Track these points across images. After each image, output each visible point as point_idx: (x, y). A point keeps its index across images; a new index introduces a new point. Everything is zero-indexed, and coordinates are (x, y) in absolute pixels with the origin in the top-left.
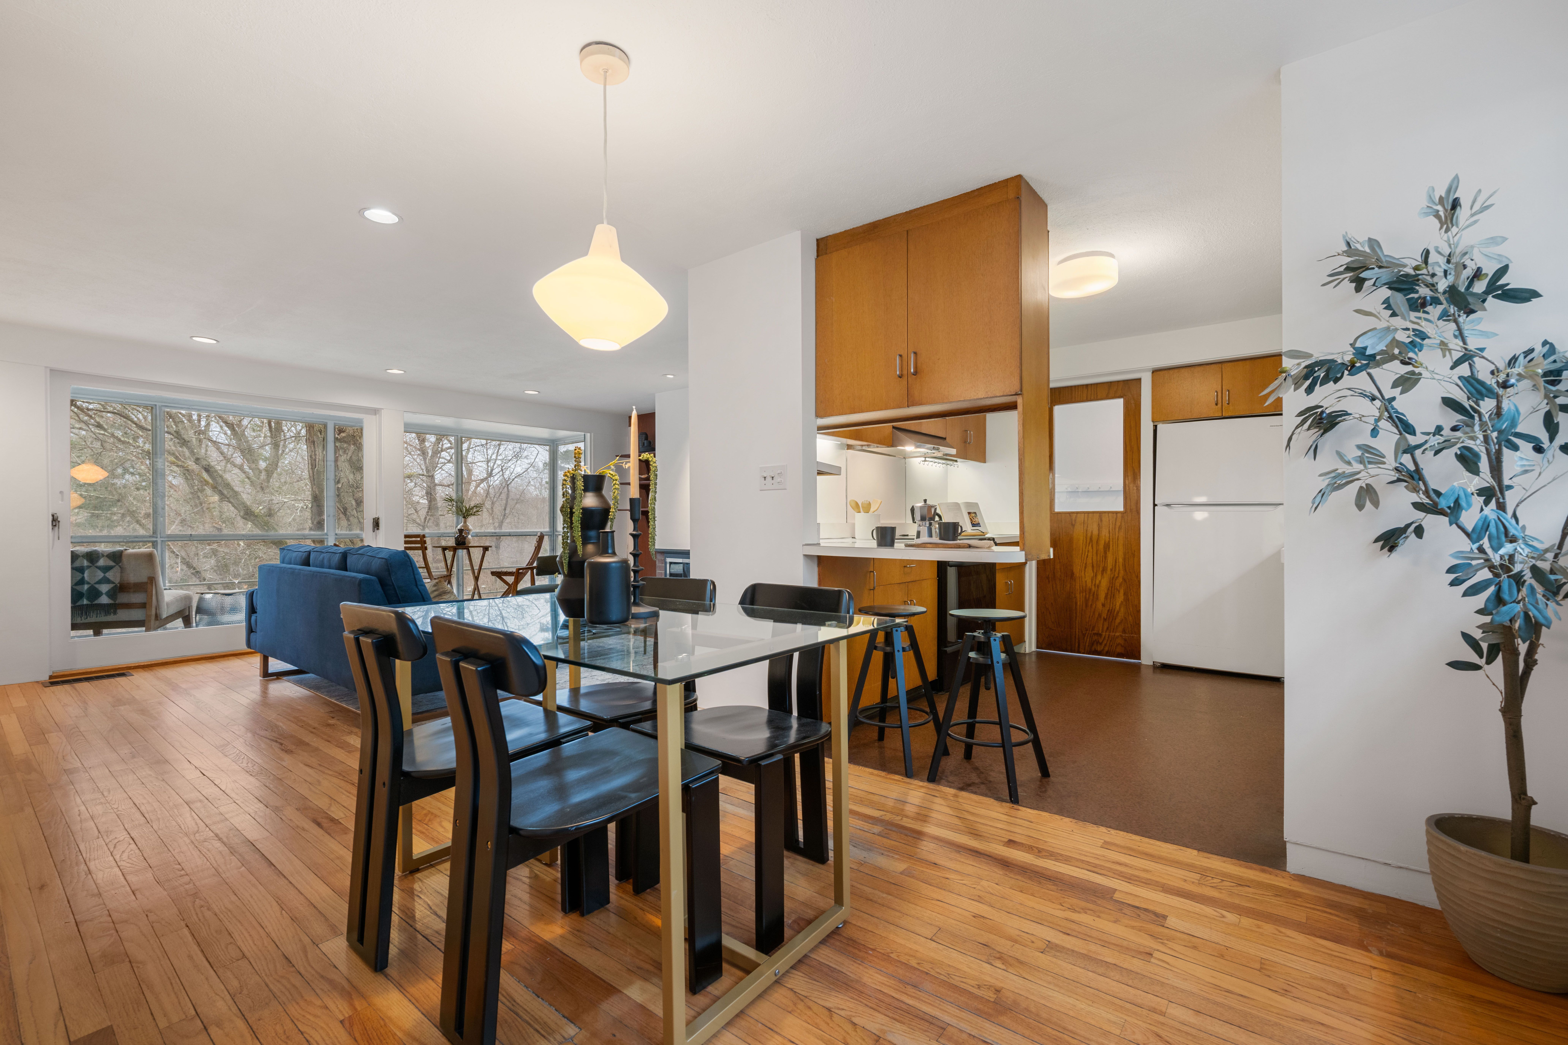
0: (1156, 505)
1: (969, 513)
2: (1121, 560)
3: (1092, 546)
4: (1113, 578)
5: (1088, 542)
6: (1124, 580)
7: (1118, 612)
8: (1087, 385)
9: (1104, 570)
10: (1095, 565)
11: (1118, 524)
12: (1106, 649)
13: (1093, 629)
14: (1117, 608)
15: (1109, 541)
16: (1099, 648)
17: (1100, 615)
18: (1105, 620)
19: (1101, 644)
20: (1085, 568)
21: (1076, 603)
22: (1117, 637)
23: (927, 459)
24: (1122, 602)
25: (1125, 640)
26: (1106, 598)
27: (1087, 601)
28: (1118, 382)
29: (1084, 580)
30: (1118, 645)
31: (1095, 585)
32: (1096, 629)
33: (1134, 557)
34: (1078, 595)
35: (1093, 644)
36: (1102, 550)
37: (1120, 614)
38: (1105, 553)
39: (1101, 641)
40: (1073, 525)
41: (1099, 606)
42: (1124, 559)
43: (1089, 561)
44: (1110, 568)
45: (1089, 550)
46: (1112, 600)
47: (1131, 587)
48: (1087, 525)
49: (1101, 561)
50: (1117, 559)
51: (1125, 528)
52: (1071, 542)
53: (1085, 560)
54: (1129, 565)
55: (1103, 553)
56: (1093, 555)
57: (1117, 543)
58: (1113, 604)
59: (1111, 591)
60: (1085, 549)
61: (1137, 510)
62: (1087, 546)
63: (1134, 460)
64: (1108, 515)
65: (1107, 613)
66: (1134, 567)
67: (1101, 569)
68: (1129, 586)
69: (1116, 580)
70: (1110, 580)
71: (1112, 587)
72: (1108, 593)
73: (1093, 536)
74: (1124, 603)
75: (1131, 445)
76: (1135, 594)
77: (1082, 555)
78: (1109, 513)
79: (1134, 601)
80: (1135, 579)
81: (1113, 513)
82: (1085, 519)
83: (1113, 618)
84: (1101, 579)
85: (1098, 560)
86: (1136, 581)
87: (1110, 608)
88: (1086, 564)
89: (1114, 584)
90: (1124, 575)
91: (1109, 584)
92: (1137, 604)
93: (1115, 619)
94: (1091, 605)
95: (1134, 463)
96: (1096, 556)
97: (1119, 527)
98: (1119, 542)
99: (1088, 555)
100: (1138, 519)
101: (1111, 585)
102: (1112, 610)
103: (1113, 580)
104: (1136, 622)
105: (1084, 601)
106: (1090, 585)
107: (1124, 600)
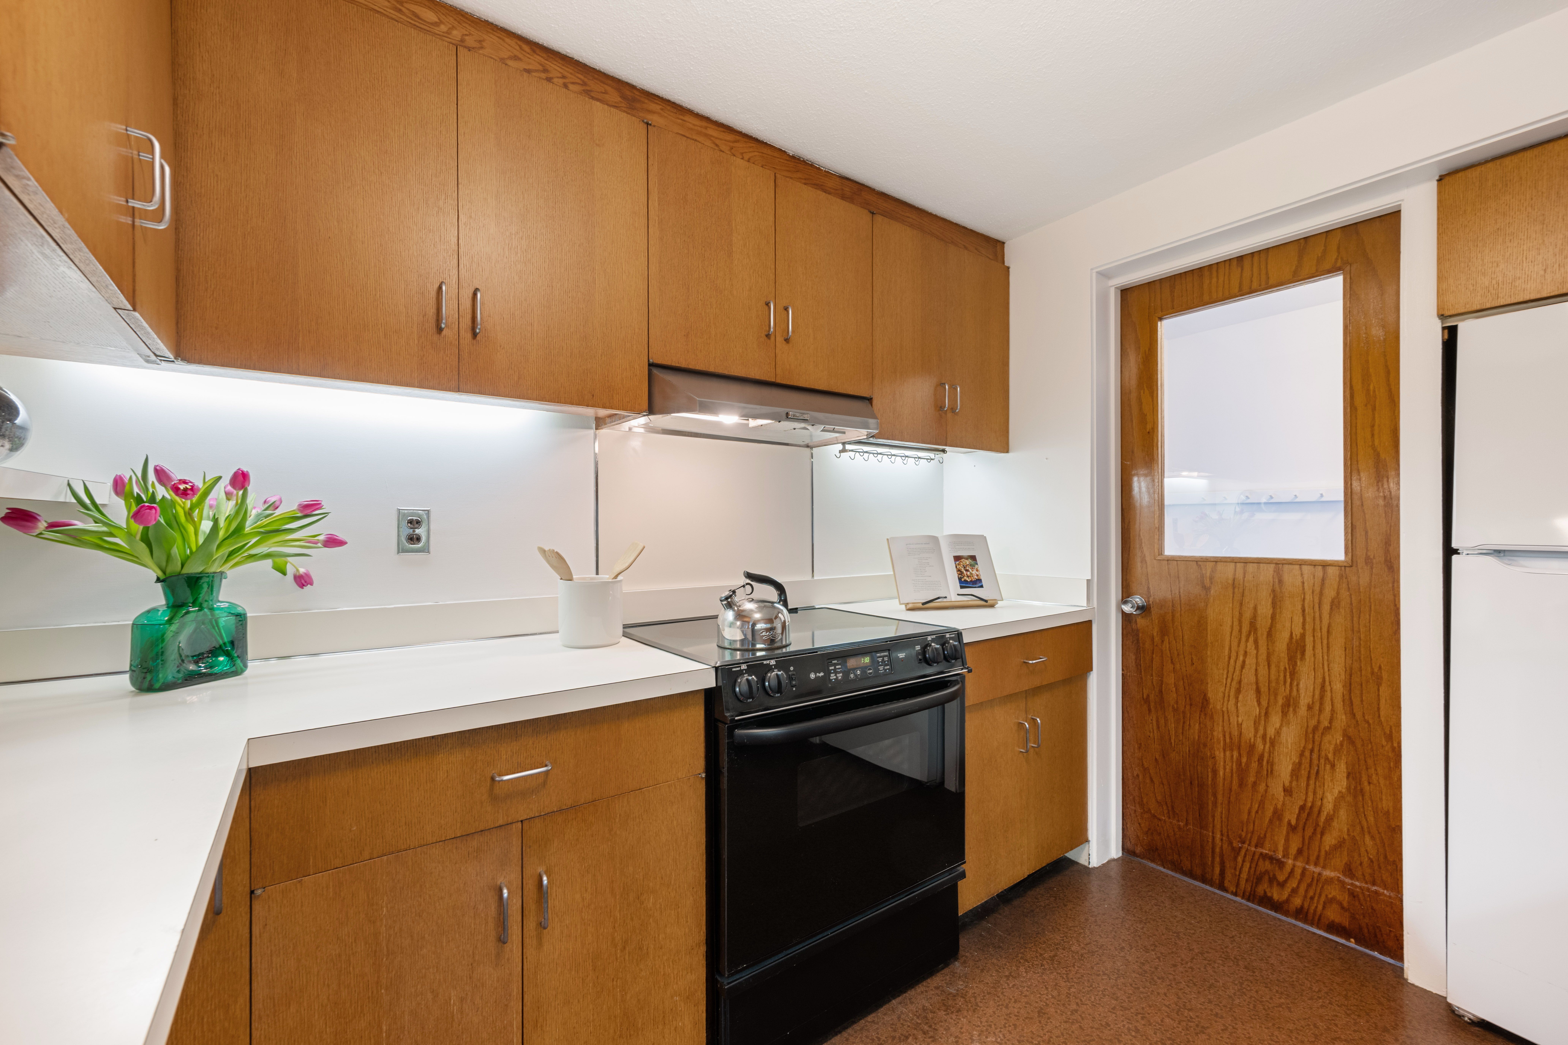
0: (1456, 552)
1: (957, 558)
2: (1338, 687)
3: (1256, 642)
4: (1316, 728)
5: (1244, 632)
7: (1330, 819)
9: (1290, 704)
10: (1264, 689)
11: (1330, 592)
12: (1297, 901)
13: (1260, 844)
14: (1328, 807)
15: (1303, 636)
16: (1277, 895)
17: (1278, 815)
18: (1292, 828)
19: (1282, 885)
20: (1238, 691)
21: (1215, 772)
22: (1329, 881)
23: (848, 447)
24: (1342, 796)
25: (1353, 895)
26: (1295, 773)
27: (1242, 772)
28: (1328, 234)
29: (1234, 721)
30: (1330, 901)
31: (1264, 739)
32: (1267, 845)
33: (1379, 685)
34: (1219, 754)
35: (1259, 880)
36: (1284, 655)
37: (1335, 824)
38: (1292, 660)
39: (1281, 878)
40: (1206, 589)
41: (1277, 790)
42: (1349, 686)
43: (1249, 676)
44: (1306, 701)
45: (1248, 650)
46: (1312, 782)
47: (1370, 762)
48: (1241, 590)
49: (1282, 683)
50: (1327, 683)
51: (1351, 604)
52: (1201, 624)
53: (1237, 672)
54: (1362, 701)
55: (1286, 660)
56: (1257, 664)
57: (1325, 642)
58: (1315, 793)
59: (1308, 761)
60: (1239, 646)
61: (1386, 560)
62: (1244, 639)
63: (1376, 427)
64: (1301, 569)
65: (1297, 812)
66: (1379, 709)
67: (1280, 701)
68: (1362, 757)
69: (1322, 734)
70: (1306, 732)
71: (1312, 751)
72: (1300, 764)
73: (1259, 619)
74: (1349, 798)
75: (1368, 390)
76: (1382, 781)
77: (1230, 658)
78: (1301, 563)
79: (1381, 799)
80: (1384, 743)
81: (1313, 564)
82: (1237, 575)
83: (1315, 830)
84: (1281, 725)
85: (1273, 677)
86: (1386, 749)
87: (1306, 800)
88: (1240, 682)
89: (1317, 743)
90: (1349, 726)
91: (1303, 741)
92: (1391, 811)
93: (1322, 834)
94: (1255, 784)
95: (1376, 436)
96: (1266, 667)
97: (1332, 602)
98: (1330, 640)
99: (1244, 662)
100: (1391, 585)
101: (1310, 746)
102: (1311, 808)
103: (1314, 732)
104: (1386, 857)
105: (1234, 771)
106: (1251, 735)
107: (1348, 789)
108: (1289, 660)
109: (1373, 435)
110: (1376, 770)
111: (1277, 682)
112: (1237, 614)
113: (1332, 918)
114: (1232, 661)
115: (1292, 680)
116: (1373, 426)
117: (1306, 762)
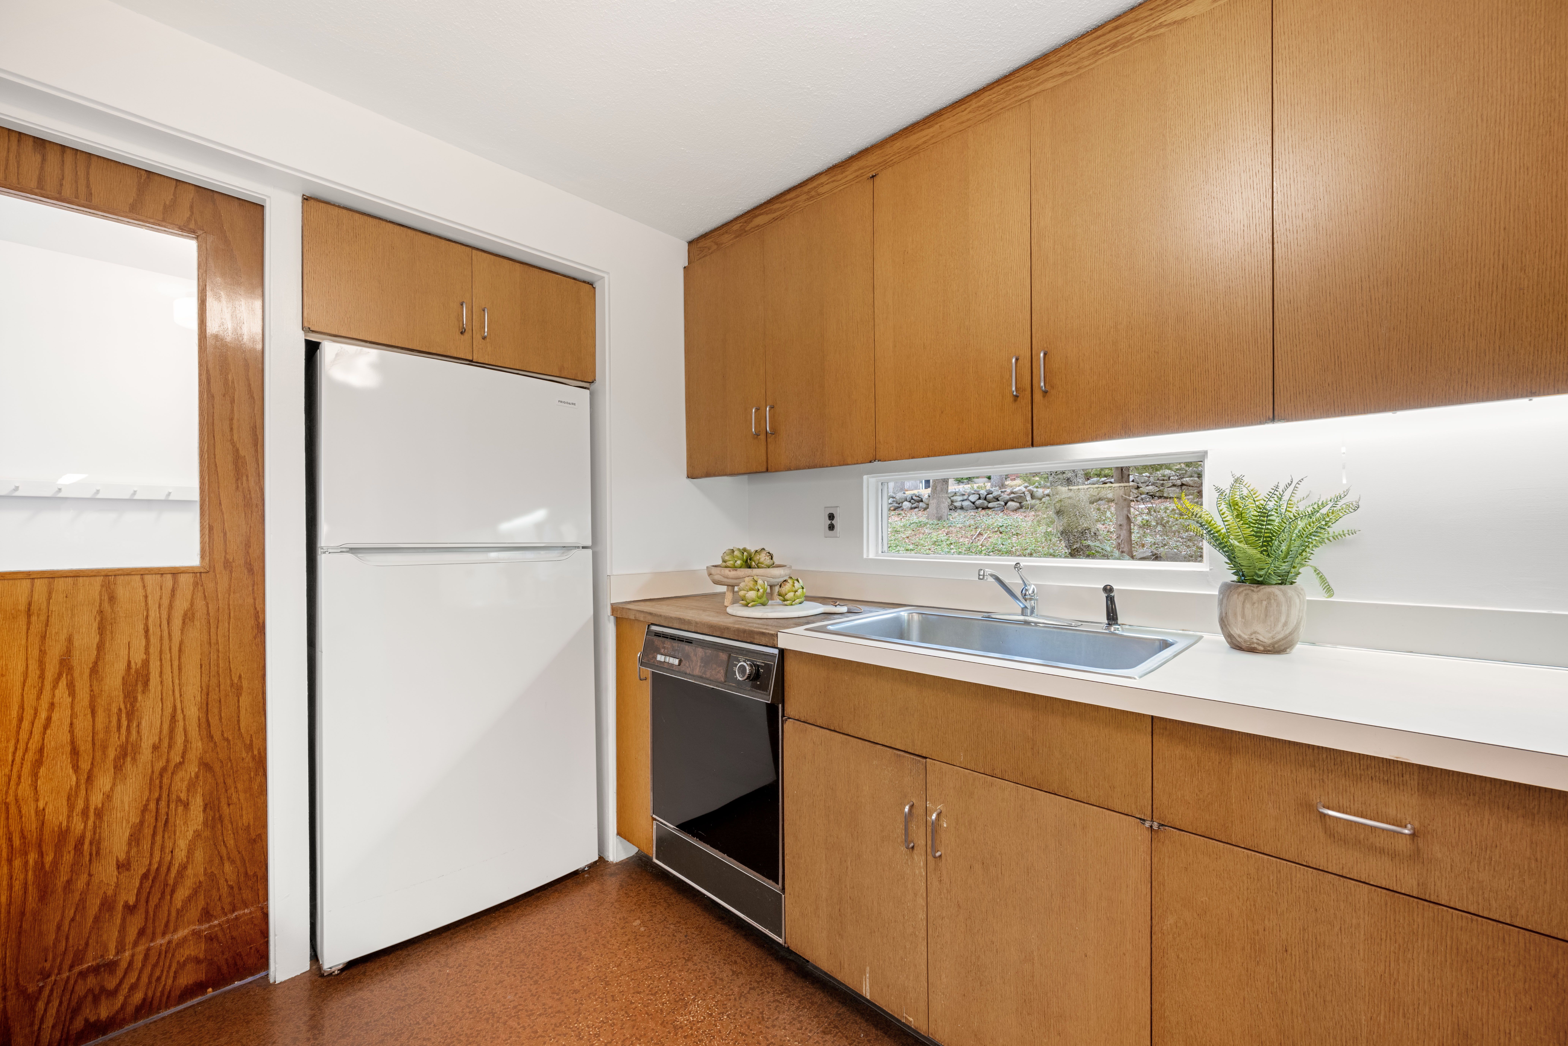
0: (320, 552)
2: (193, 712)
3: (71, 686)
4: (164, 769)
5: (50, 675)
6: (205, 765)
7: (182, 869)
9: (126, 753)
10: (84, 747)
11: (181, 605)
12: (137, 997)
13: (79, 958)
14: (181, 855)
15: (146, 663)
16: (105, 1011)
18: (130, 909)
19: (114, 992)
20: (38, 763)
22: (181, 942)
24: (197, 835)
25: (211, 939)
26: (134, 839)
27: (45, 877)
29: (28, 810)
30: (182, 965)
31: (85, 813)
32: (90, 954)
33: (239, 696)
35: (76, 1010)
36: (118, 694)
37: (190, 871)
38: (130, 696)
39: (113, 984)
41: (106, 873)
42: (205, 707)
43: (58, 735)
44: (151, 742)
45: (56, 700)
46: (159, 838)
47: (230, 781)
48: (43, 618)
49: (115, 729)
50: (179, 711)
51: (208, 614)
53: (36, 736)
54: (221, 719)
55: (121, 699)
56: (73, 716)
57: (176, 663)
58: (163, 848)
59: (154, 814)
60: (38, 698)
61: (246, 563)
62: (48, 686)
63: (235, 421)
64: (142, 579)
65: (137, 885)
66: (239, 721)
67: (112, 753)
68: (221, 780)
69: (172, 774)
70: (151, 779)
71: (158, 800)
72: (142, 823)
73: (76, 654)
74: (207, 833)
75: (226, 380)
76: (242, 796)
77: (21, 720)
78: (143, 573)
79: (241, 816)
80: (244, 755)
81: (161, 572)
82: (36, 597)
83: (163, 893)
84: (114, 784)
85: (100, 726)
86: (247, 760)
87: (150, 864)
88: (41, 750)
89: (165, 787)
90: (206, 752)
91: (147, 793)
92: (252, 823)
93: (173, 892)
94: (69, 882)
95: (235, 431)
96: (89, 716)
97: (185, 614)
98: (182, 660)
99: (49, 719)
100: (251, 588)
101: (157, 795)
102: (158, 869)
103: (161, 775)
104: (246, 873)
105: (30, 882)
106: (63, 819)
107: (205, 823)
108: (125, 697)
109: (232, 429)
110: (236, 787)
111: (107, 730)
112: (35, 653)
113: (185, 983)
114: (26, 724)
115: (130, 721)
116: (232, 419)
117: (150, 818)
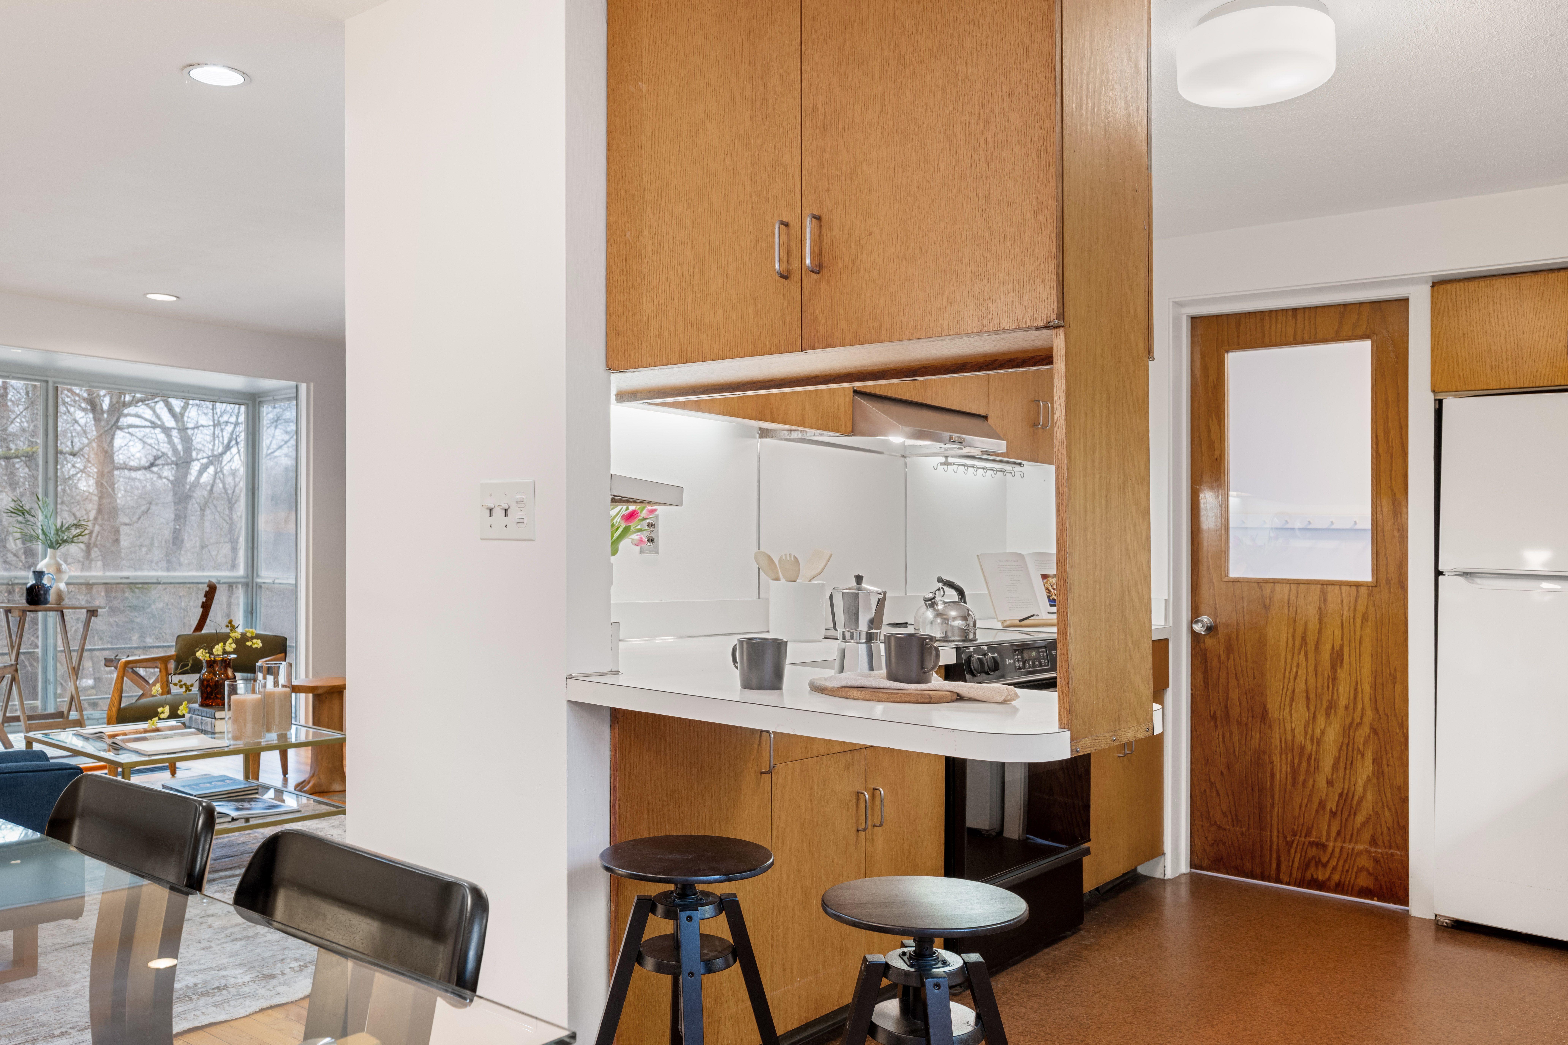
0: (1442, 573)
2: (1367, 688)
3: (1306, 654)
4: (1351, 724)
5: (1297, 646)
6: (1374, 730)
7: (1361, 800)
8: (1295, 311)
9: (1331, 707)
10: (1312, 696)
11: (1361, 608)
12: (1336, 877)
13: (1308, 834)
14: (1360, 790)
15: (1342, 646)
16: (1321, 875)
17: (1322, 804)
18: (1333, 814)
19: (1325, 866)
20: (1292, 699)
21: (1273, 776)
22: (1360, 853)
23: (947, 461)
24: (1369, 780)
25: (1376, 861)
26: (1335, 767)
27: (1295, 771)
28: (1361, 304)
29: (1288, 727)
30: (1360, 870)
31: (1312, 738)
32: (1314, 833)
33: (1395, 683)
34: (1276, 759)
35: (1307, 866)
36: (1328, 665)
37: (1364, 804)
38: (1334, 668)
39: (1324, 860)
40: (1266, 608)
41: (1322, 783)
42: (1374, 686)
43: (1300, 685)
44: (1344, 703)
45: (1300, 662)
46: (1348, 772)
47: (1388, 748)
48: (1294, 609)
49: (1326, 688)
50: (1359, 686)
51: (1376, 618)
52: (1261, 643)
53: (1291, 683)
54: (1383, 698)
55: (1329, 669)
56: (1307, 674)
57: (1358, 650)
58: (1350, 780)
59: (1345, 754)
60: (1292, 659)
61: (1399, 581)
62: (1296, 653)
63: (1393, 472)
64: (1340, 588)
65: (1337, 800)
66: (1394, 703)
67: (1325, 705)
68: (1383, 745)
69: (1355, 729)
70: (1344, 729)
71: (1348, 745)
72: (1339, 757)
73: (1309, 633)
74: (1374, 781)
75: (1388, 441)
76: (1396, 762)
77: (1285, 670)
78: (1341, 584)
79: (1396, 777)
80: (1398, 731)
81: (1349, 584)
82: (1292, 595)
83: (1350, 812)
84: (1325, 726)
85: (1319, 685)
86: (1399, 735)
87: (1343, 789)
88: (1293, 691)
89: (1352, 738)
90: (1374, 720)
91: (1342, 737)
92: (1402, 785)
93: (1355, 814)
94: (1305, 780)
95: (1393, 479)
96: (1314, 676)
97: (1363, 617)
98: (1362, 649)
99: (1297, 673)
100: (1402, 602)
101: (1347, 741)
102: (1347, 794)
103: (1349, 729)
104: (1398, 824)
105: (1289, 772)
106: (1302, 738)
107: (1373, 773)
108: (1331, 668)
109: (1391, 479)
110: (1392, 754)
111: (1323, 689)
112: (1291, 630)
113: (1362, 884)
114: (1287, 673)
115: (1333, 685)
116: (1391, 471)
117: (1343, 755)
